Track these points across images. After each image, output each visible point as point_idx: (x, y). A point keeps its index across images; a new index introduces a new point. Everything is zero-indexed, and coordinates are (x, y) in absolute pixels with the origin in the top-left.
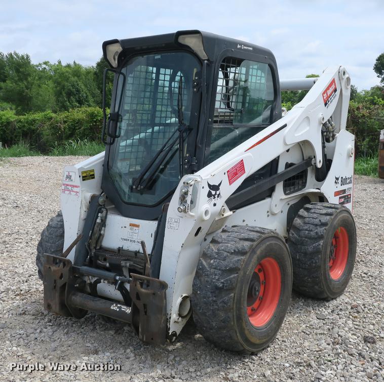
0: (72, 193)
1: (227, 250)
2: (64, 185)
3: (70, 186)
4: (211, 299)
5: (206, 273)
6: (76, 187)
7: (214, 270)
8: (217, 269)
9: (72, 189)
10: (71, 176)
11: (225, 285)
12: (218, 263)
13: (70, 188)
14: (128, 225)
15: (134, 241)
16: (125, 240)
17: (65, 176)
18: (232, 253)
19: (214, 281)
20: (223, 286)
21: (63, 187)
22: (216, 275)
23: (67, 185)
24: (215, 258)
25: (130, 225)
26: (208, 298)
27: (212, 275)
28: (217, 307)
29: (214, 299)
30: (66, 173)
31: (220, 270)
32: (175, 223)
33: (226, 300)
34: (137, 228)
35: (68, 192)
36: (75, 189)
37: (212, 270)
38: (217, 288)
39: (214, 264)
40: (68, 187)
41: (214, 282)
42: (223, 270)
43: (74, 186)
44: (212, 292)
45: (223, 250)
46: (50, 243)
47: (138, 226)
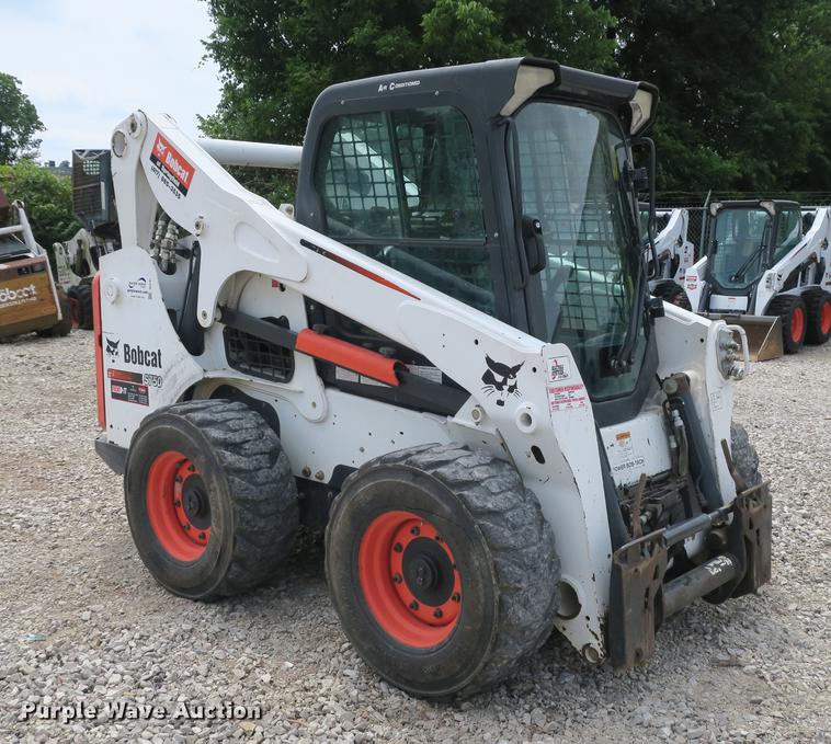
0: (572, 403)
2: (552, 391)
3: (566, 389)
6: (577, 387)
9: (571, 394)
10: (561, 368)
13: (566, 393)
14: (615, 441)
15: (632, 464)
16: (619, 469)
17: (550, 371)
21: (552, 397)
23: (560, 389)
25: (618, 438)
30: (551, 364)
32: (718, 400)
34: (628, 439)
35: (565, 405)
36: (577, 394)
40: (562, 394)
43: (571, 388)
47: (626, 435)
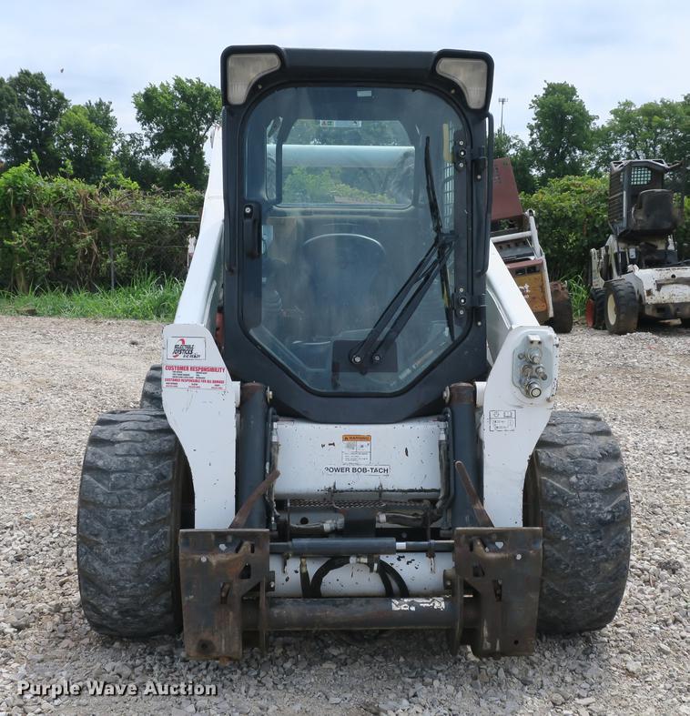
0: (200, 384)
1: (590, 456)
2: (170, 368)
3: (192, 369)
4: (591, 545)
5: (573, 501)
6: (213, 370)
7: (586, 493)
8: (592, 491)
9: (201, 375)
10: (190, 347)
11: (617, 514)
12: (589, 481)
13: (193, 374)
14: (338, 441)
15: (364, 470)
16: (337, 470)
17: (171, 349)
18: (600, 460)
19: (593, 511)
20: (613, 517)
21: (169, 374)
22: (593, 501)
23: (182, 368)
24: (577, 473)
25: (346, 439)
26: (587, 544)
27: (585, 502)
28: (605, 556)
29: (600, 543)
30: (174, 342)
31: (596, 491)
32: (506, 420)
33: (622, 540)
34: (365, 443)
35: (188, 384)
36: (210, 376)
37: (583, 494)
38: (603, 523)
39: (582, 483)
40: (186, 372)
41: (594, 514)
42: (602, 491)
43: (205, 370)
44: (593, 533)
45: (581, 456)
46: (130, 508)
47: (367, 438)
